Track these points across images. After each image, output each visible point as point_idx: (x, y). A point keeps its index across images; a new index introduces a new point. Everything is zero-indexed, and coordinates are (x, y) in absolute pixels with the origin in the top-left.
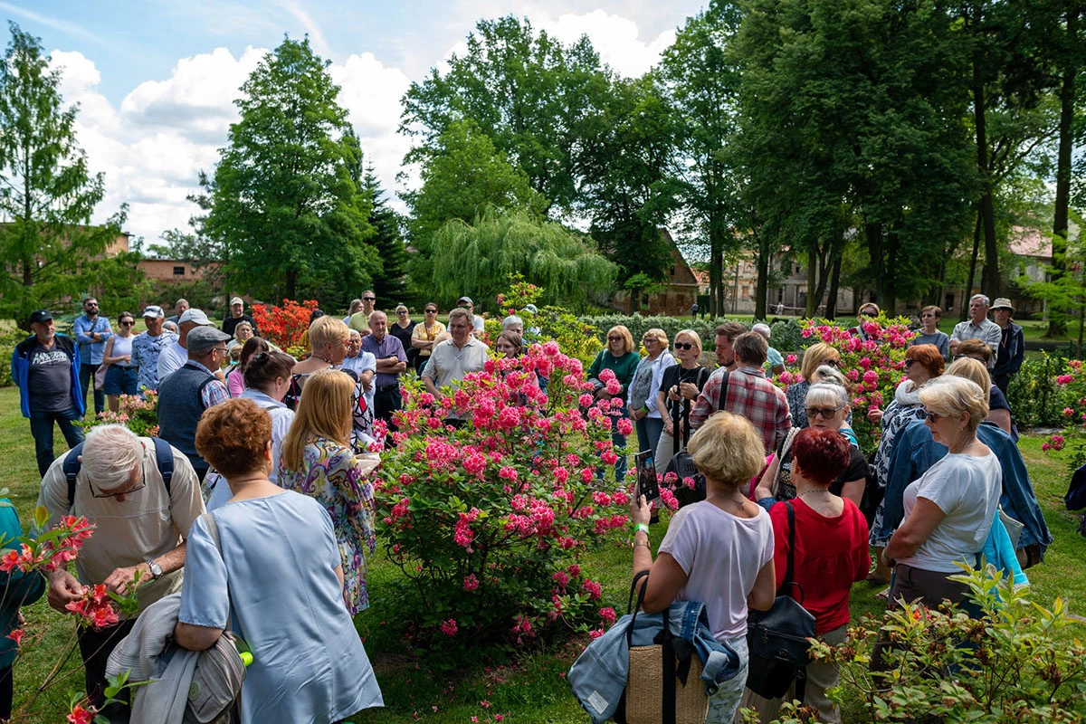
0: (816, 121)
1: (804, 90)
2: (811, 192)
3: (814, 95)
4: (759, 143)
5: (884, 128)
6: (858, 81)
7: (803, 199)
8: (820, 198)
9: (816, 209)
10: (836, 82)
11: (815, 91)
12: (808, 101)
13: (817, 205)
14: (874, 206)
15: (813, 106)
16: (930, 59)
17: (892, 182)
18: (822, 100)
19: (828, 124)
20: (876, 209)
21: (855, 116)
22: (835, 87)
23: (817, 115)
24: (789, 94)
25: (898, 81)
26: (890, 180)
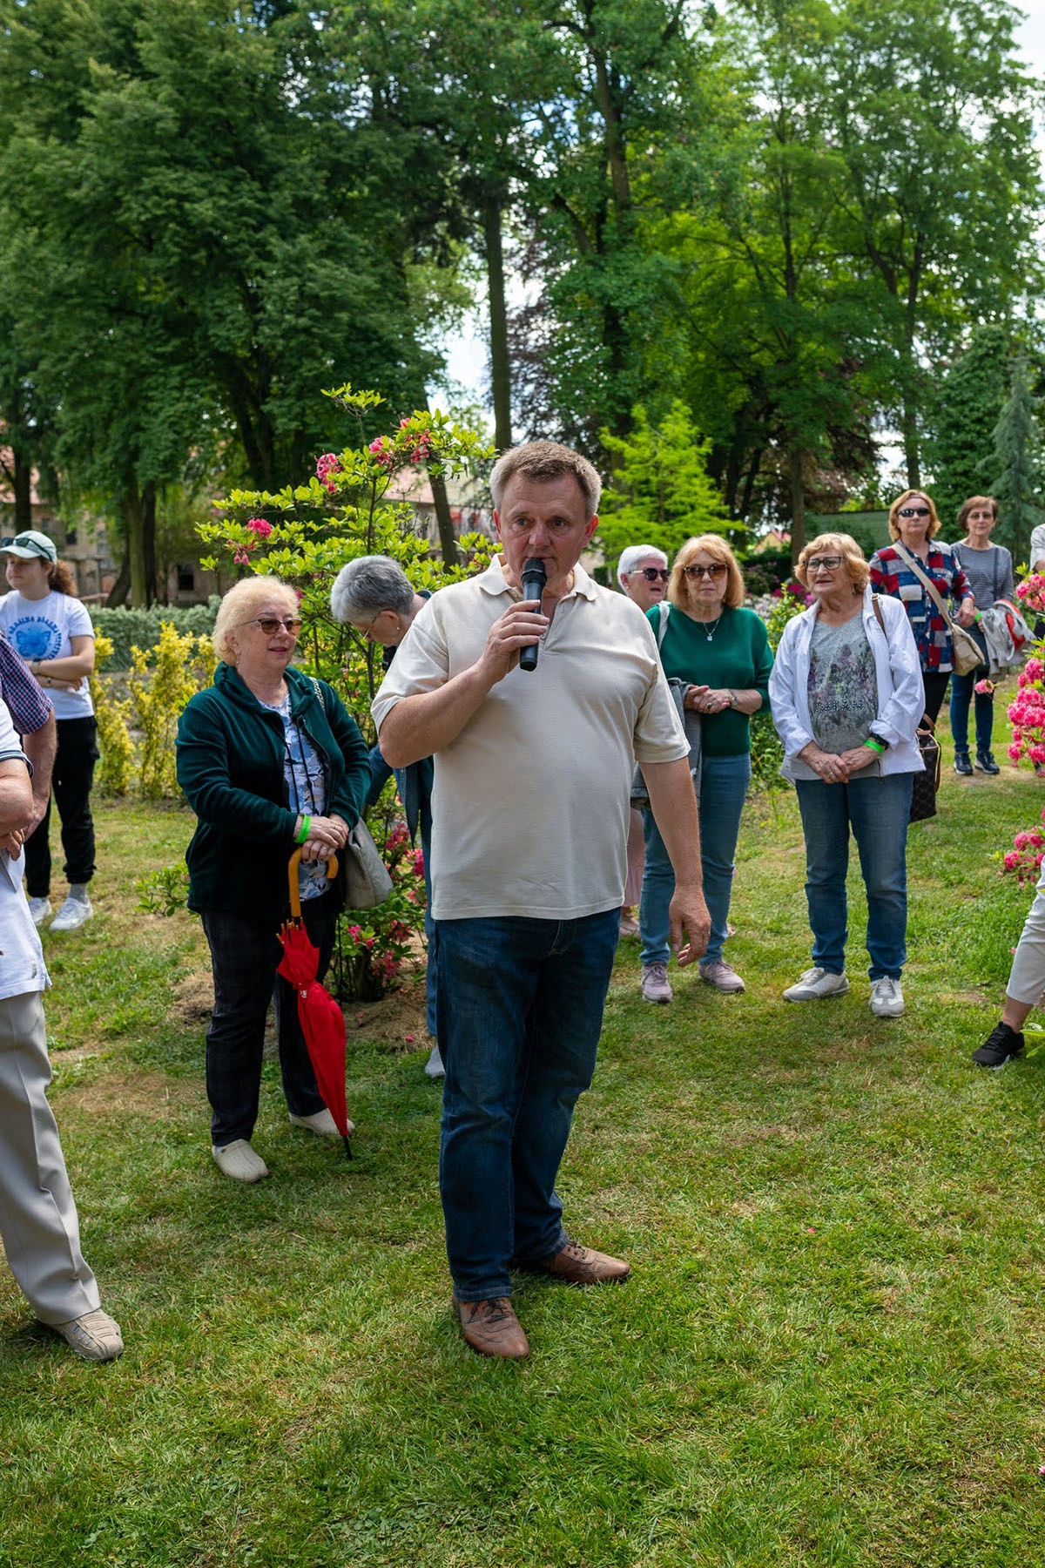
0: (177, 244)
1: (147, 184)
2: (164, 374)
3: (169, 196)
4: (58, 281)
5: (293, 266)
6: (237, 180)
7: (150, 388)
8: (181, 388)
9: (180, 406)
10: (204, 177)
11: (173, 188)
12: (158, 205)
13: (178, 400)
14: (287, 402)
15: (170, 217)
16: (351, 157)
17: (318, 359)
18: (187, 206)
19: (195, 251)
20: (290, 407)
21: (241, 241)
22: (203, 185)
23: (176, 233)
24: (115, 188)
25: (306, 189)
26: (313, 356)
